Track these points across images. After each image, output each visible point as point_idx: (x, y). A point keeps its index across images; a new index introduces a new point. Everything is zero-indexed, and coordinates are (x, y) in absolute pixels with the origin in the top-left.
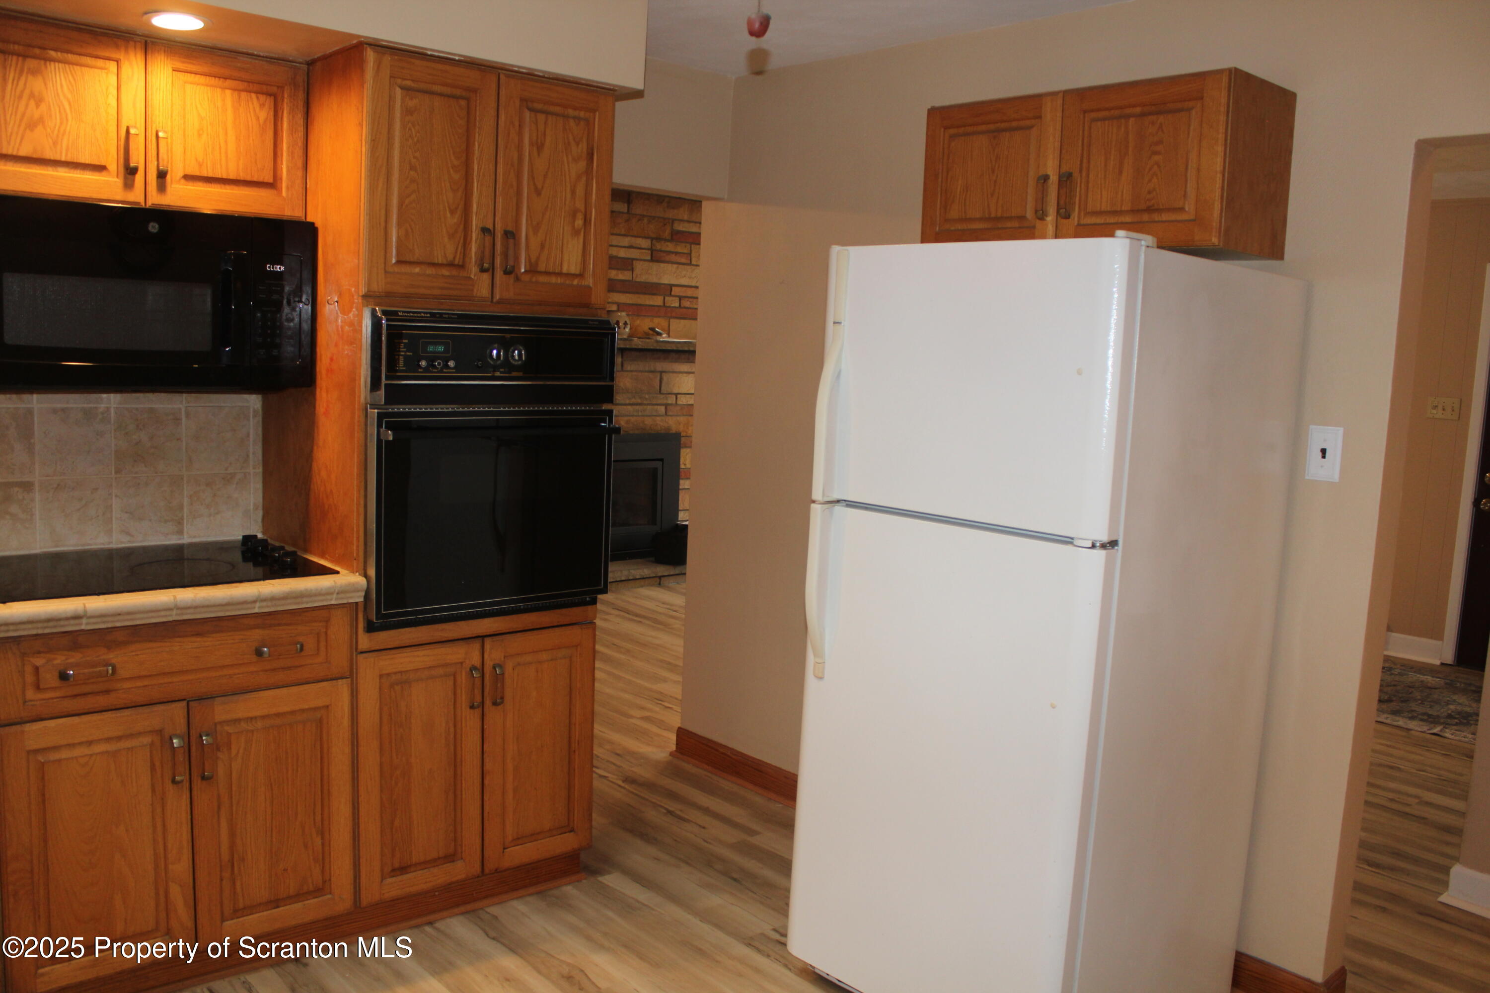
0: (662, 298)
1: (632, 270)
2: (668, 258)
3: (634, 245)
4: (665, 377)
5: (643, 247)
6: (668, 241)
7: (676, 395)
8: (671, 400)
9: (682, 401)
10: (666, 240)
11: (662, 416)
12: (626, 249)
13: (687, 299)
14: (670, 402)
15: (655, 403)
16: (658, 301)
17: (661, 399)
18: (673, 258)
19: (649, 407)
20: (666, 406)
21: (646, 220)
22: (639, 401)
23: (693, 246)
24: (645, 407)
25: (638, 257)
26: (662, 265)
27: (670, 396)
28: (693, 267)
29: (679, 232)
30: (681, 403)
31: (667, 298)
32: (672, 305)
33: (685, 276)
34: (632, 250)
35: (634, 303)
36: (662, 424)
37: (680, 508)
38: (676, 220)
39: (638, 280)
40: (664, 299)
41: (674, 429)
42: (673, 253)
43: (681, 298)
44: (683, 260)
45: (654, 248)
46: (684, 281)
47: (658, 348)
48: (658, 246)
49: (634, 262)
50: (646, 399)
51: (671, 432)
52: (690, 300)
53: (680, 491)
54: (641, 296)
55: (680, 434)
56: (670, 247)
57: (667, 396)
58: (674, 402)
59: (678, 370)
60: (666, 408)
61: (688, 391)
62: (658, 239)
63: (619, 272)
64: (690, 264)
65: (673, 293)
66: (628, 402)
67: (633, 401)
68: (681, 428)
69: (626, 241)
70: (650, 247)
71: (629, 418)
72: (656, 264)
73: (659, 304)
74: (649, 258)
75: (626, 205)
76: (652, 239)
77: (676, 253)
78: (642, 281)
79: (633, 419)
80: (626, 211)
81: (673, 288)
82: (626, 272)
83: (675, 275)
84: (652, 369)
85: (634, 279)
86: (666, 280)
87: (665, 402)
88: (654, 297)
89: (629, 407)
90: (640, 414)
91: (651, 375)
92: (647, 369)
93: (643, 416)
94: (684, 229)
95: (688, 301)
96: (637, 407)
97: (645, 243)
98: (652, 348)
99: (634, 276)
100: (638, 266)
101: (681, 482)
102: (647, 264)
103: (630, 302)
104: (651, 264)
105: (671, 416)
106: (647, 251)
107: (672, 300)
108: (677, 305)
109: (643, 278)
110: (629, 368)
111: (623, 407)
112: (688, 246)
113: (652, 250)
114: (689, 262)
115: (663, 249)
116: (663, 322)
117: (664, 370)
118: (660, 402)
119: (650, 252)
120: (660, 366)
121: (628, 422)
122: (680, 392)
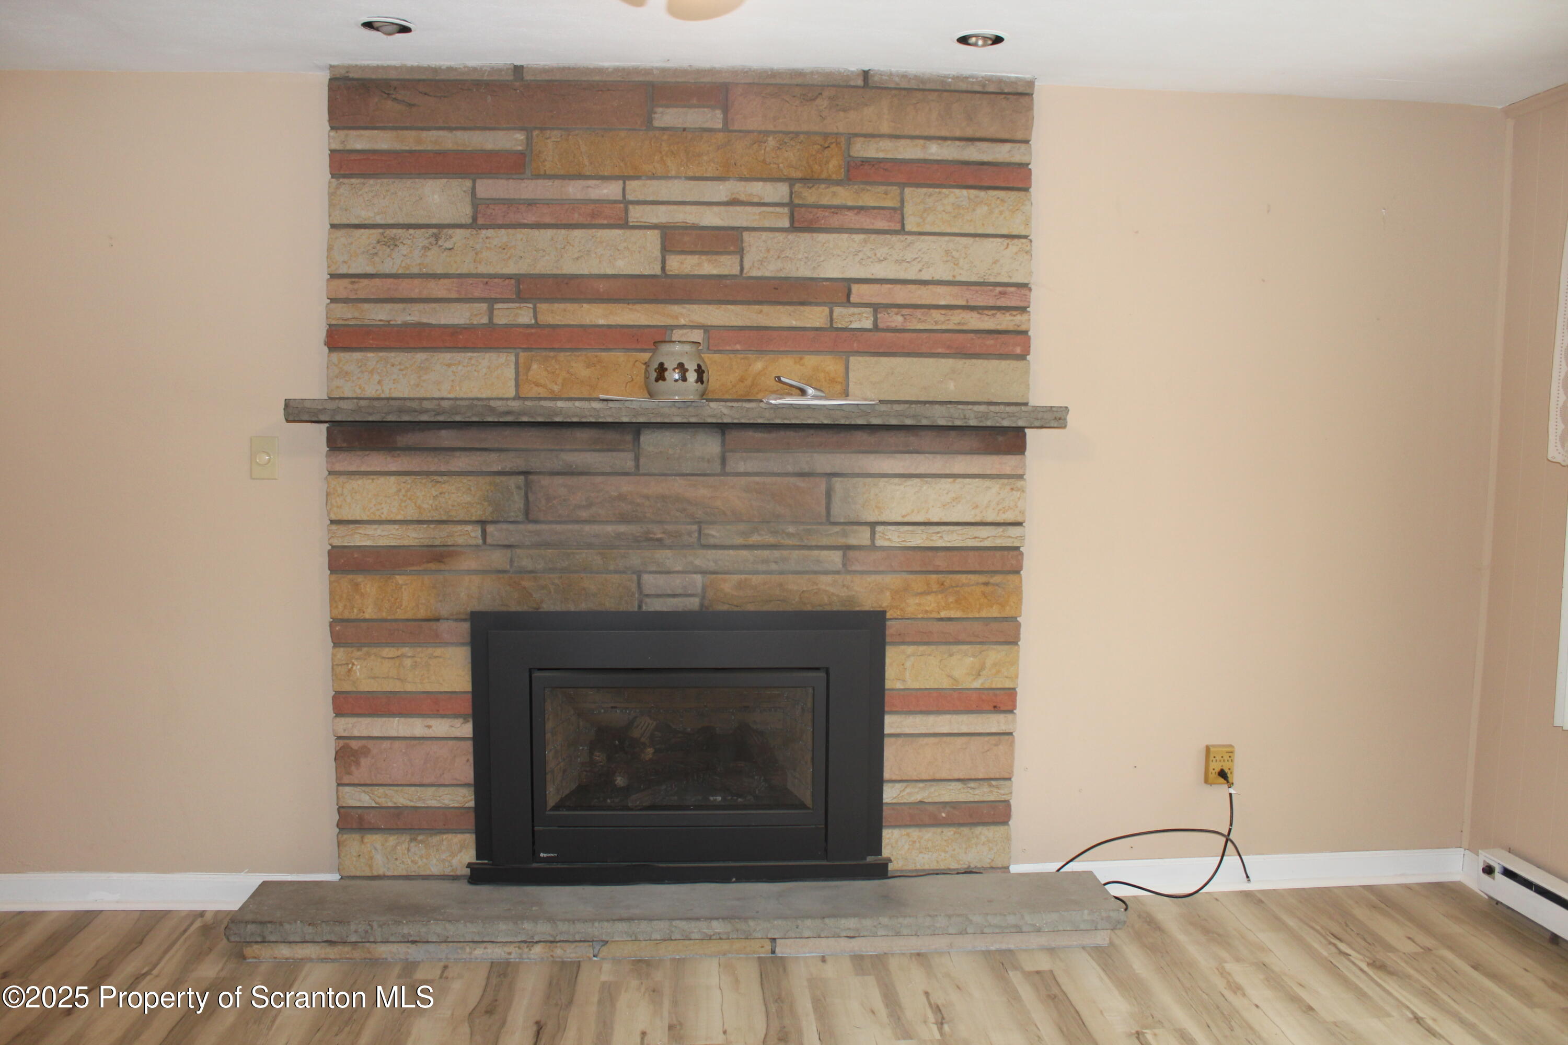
0: (826, 310)
1: (741, 252)
2: (835, 221)
3: (743, 198)
4: (839, 485)
5: (767, 200)
6: (839, 183)
7: (873, 525)
8: (862, 537)
9: (889, 539)
10: (829, 182)
11: (838, 572)
12: (722, 208)
13: (895, 310)
14: (853, 541)
15: (814, 544)
16: (814, 317)
17: (832, 536)
18: (850, 219)
19: (796, 554)
20: (847, 548)
21: (771, 142)
22: (771, 540)
23: (908, 191)
24: (785, 553)
25: (755, 225)
26: (822, 237)
27: (855, 527)
28: (910, 238)
29: (865, 162)
30: (886, 544)
31: (838, 311)
32: (853, 326)
33: (885, 259)
34: (738, 208)
35: (748, 323)
36: (831, 589)
37: (887, 775)
38: (856, 135)
39: (755, 273)
40: (831, 312)
41: (868, 603)
42: (850, 208)
43: (876, 308)
44: (881, 224)
45: (797, 201)
46: (880, 271)
47: (778, 421)
48: (810, 196)
49: (746, 235)
50: (790, 535)
51: (857, 609)
52: (905, 311)
53: (887, 741)
54: (766, 308)
55: (884, 613)
56: (844, 195)
57: (847, 528)
58: (868, 543)
59: (857, 471)
60: (844, 556)
61: (903, 517)
62: (810, 180)
63: (703, 257)
64: (902, 231)
65: (853, 299)
66: (739, 541)
67: (755, 539)
68: (884, 601)
69: (721, 191)
70: (786, 200)
71: (743, 577)
72: (807, 236)
73: (817, 325)
74: (786, 224)
75: (719, 114)
76: (791, 181)
77: (861, 209)
78: (767, 274)
79: (755, 579)
80: (720, 126)
81: (855, 288)
82: (723, 259)
83: (857, 259)
84: (806, 469)
85: (745, 271)
86: (832, 270)
87: (841, 541)
88: (802, 308)
89: (744, 553)
90: (774, 567)
91: (800, 483)
92: (790, 468)
93: (782, 573)
94: (881, 155)
95: (897, 314)
96: (766, 553)
97: (777, 192)
98: (760, 421)
99: (747, 266)
100: (755, 245)
101: (888, 719)
102: (780, 236)
103: (739, 323)
104: (792, 237)
105: (855, 572)
106: (778, 209)
107: (853, 314)
108: (868, 324)
109: (770, 269)
110: (741, 468)
111: (726, 552)
112: (895, 190)
113: (791, 205)
114: (898, 227)
115: (825, 201)
116: (830, 365)
117: (837, 470)
118: (825, 541)
119: (786, 210)
120: (825, 461)
121: (740, 586)
122: (881, 519)
